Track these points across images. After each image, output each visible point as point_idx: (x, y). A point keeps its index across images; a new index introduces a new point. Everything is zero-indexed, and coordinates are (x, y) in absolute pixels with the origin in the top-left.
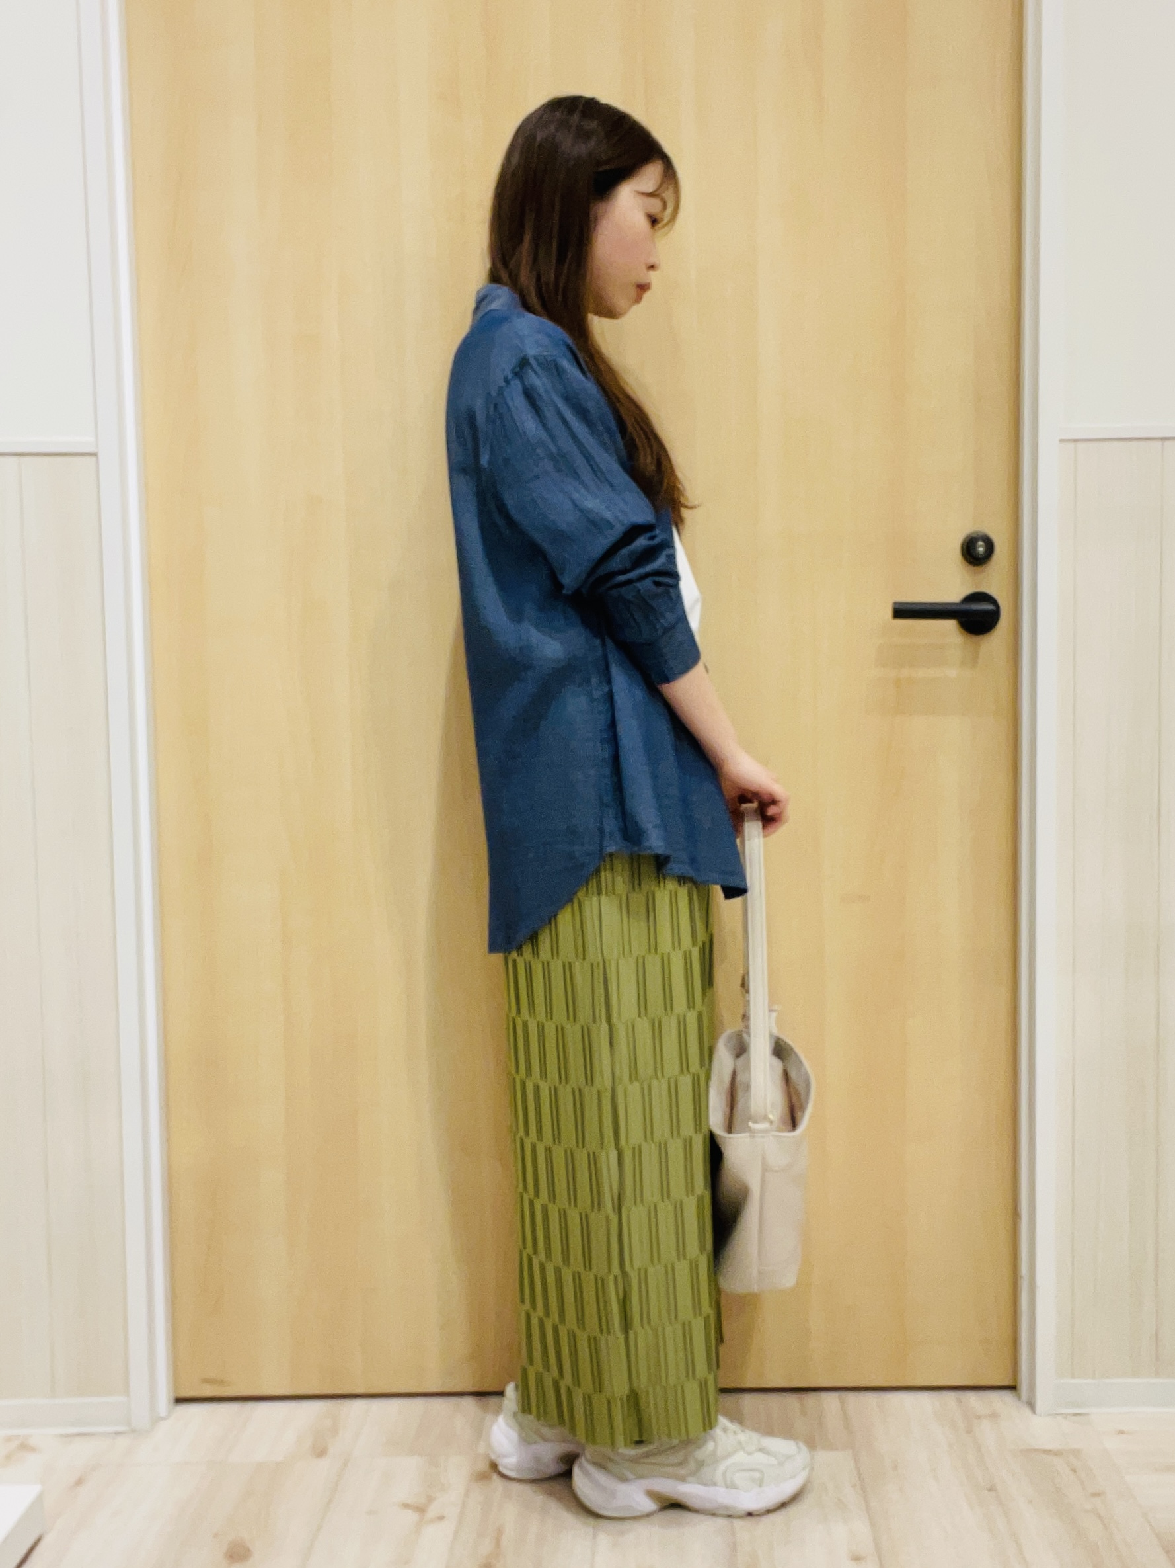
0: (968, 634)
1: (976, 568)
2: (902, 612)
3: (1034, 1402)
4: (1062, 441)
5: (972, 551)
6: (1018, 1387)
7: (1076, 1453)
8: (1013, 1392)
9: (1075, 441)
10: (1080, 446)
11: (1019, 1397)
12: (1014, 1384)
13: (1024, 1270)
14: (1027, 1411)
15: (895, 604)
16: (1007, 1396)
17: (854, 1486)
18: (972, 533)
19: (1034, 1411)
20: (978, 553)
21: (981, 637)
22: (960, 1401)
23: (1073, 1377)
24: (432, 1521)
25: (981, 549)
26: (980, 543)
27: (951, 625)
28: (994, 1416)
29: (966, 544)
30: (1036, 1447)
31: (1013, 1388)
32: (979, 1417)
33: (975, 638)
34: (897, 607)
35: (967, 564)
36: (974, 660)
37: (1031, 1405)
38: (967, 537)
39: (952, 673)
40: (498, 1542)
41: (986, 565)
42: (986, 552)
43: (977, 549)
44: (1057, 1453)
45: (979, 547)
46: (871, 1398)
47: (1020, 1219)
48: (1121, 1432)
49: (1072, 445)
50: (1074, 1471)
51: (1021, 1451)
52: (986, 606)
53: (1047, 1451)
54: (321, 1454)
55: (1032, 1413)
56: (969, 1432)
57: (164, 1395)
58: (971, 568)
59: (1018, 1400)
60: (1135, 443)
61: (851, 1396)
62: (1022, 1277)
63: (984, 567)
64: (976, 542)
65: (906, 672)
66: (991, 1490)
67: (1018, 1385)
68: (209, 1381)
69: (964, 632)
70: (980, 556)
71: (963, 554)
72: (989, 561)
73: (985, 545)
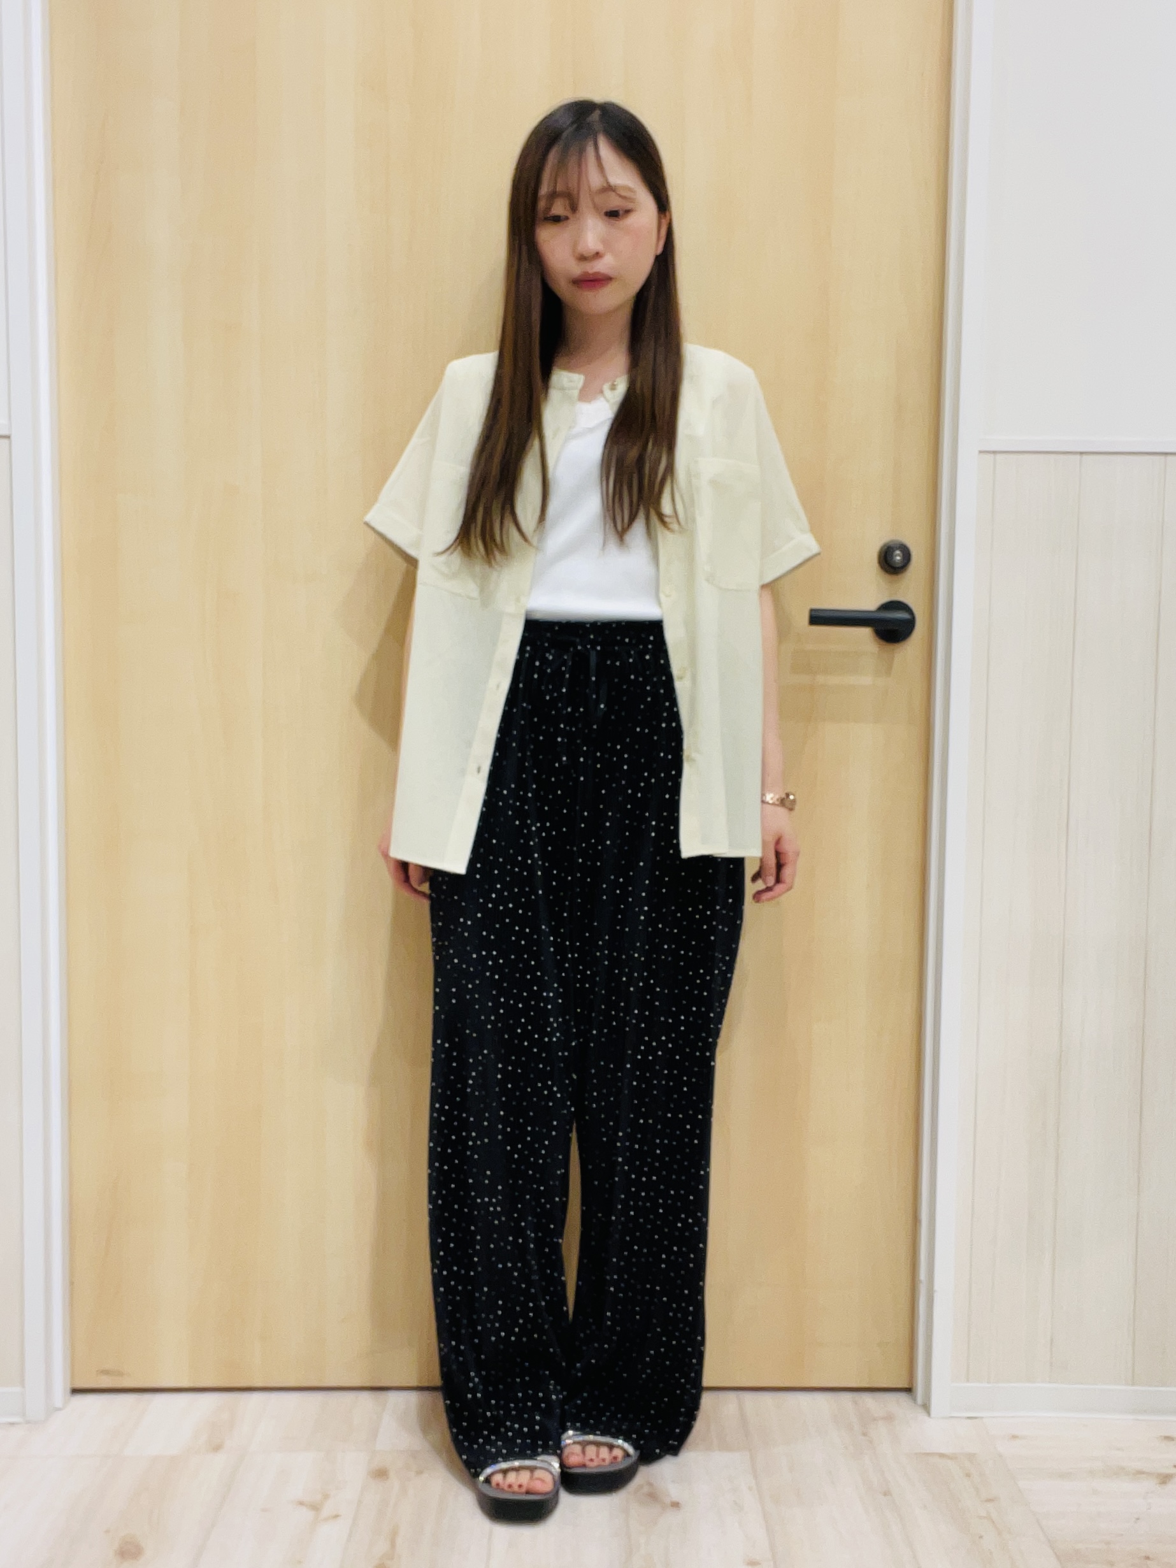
0: (884, 643)
1: (894, 577)
2: (818, 618)
3: (930, 1406)
4: (981, 452)
5: (889, 559)
6: (914, 1389)
7: (971, 1457)
8: (909, 1393)
9: (994, 452)
10: (999, 457)
11: (915, 1400)
12: (907, 1387)
13: (922, 1274)
14: (921, 1415)
15: (812, 610)
16: (902, 1397)
17: (750, 1489)
18: (892, 541)
19: (929, 1413)
20: (898, 563)
21: (896, 645)
22: (856, 1403)
23: (968, 1381)
24: (326, 1519)
25: (898, 557)
26: (898, 552)
27: (866, 633)
28: (889, 1418)
29: (883, 555)
30: (928, 1452)
31: (909, 1390)
32: (874, 1420)
33: (891, 647)
34: (813, 613)
35: (884, 573)
36: (889, 670)
37: (926, 1407)
38: (885, 545)
39: (867, 680)
40: (393, 1544)
41: (903, 575)
42: (903, 560)
43: (892, 558)
44: (952, 1458)
45: (896, 556)
46: (767, 1398)
47: (920, 1222)
48: (1014, 1437)
49: (992, 455)
50: (968, 1475)
51: (916, 1454)
52: (902, 615)
53: (942, 1455)
54: (217, 1448)
55: (926, 1417)
56: (865, 1434)
57: (60, 1386)
58: (887, 576)
59: (914, 1404)
60: (1053, 456)
61: (748, 1397)
62: (919, 1280)
63: (900, 576)
64: (894, 551)
65: (821, 679)
66: (885, 1494)
67: (914, 1388)
68: (106, 1372)
69: (877, 638)
70: (897, 566)
71: (880, 562)
72: (905, 570)
73: (901, 555)
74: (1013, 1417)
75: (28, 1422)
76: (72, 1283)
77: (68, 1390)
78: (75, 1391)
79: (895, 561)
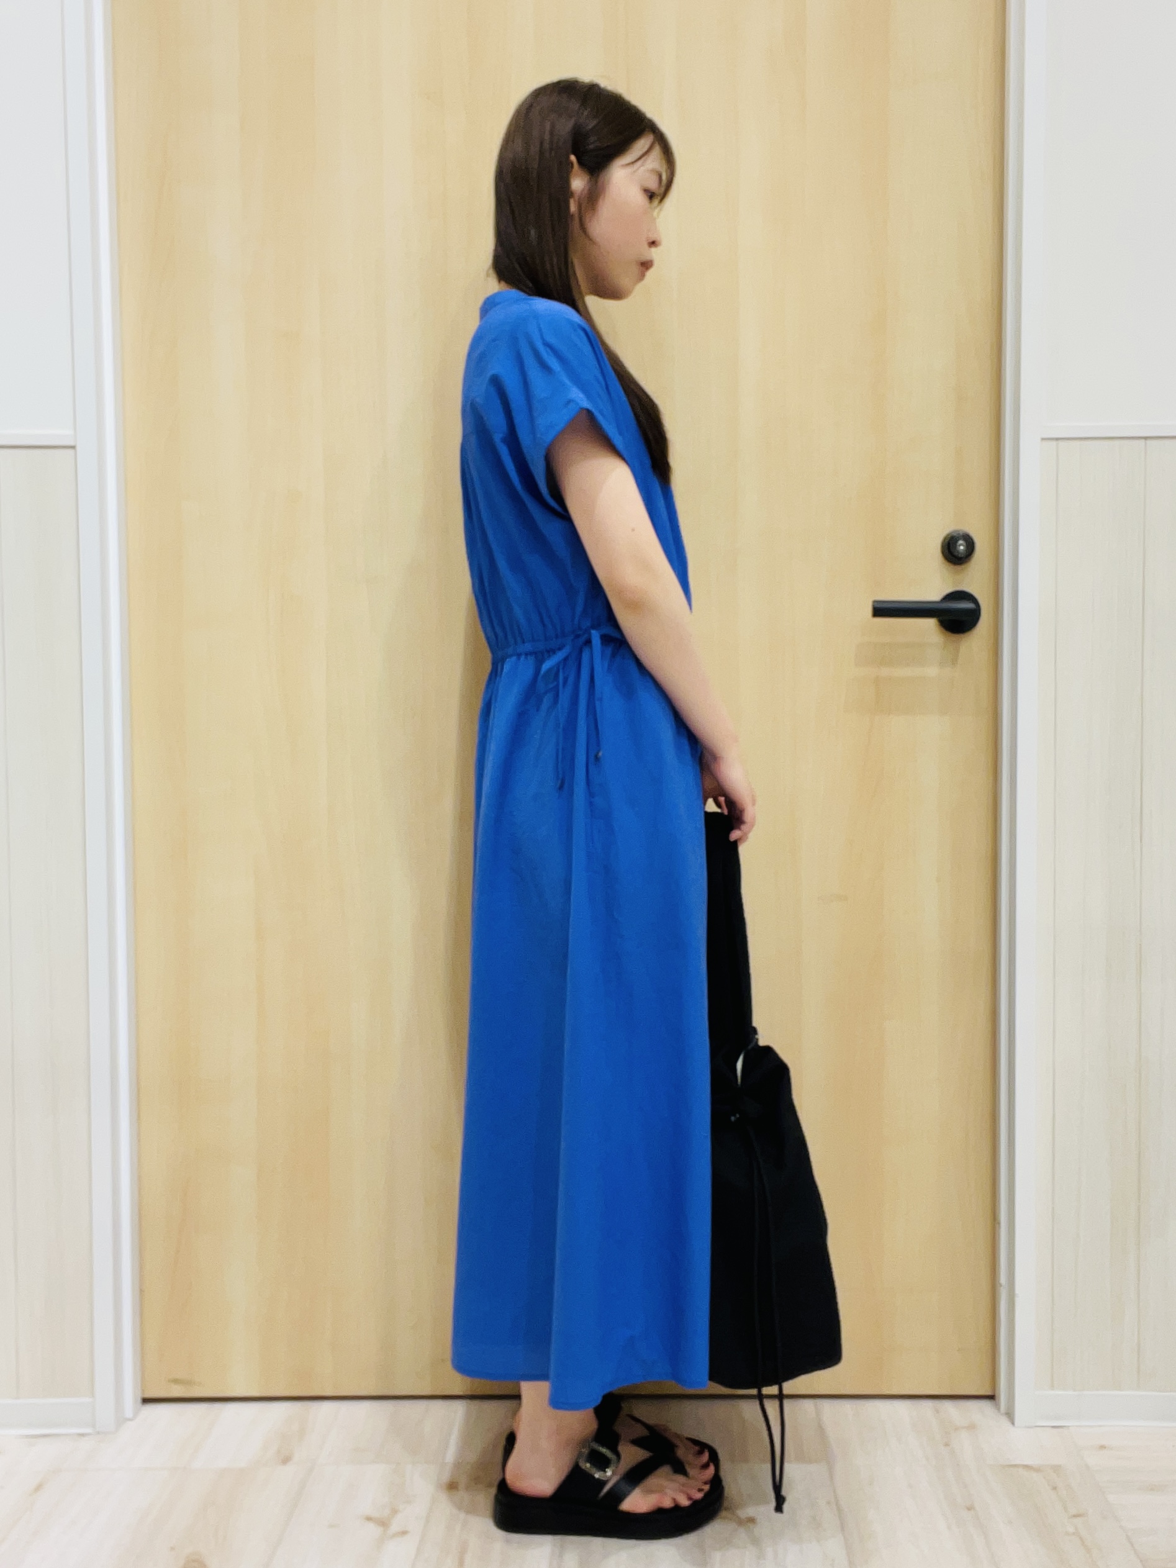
0: (950, 634)
1: (958, 568)
2: (882, 610)
3: (1014, 1415)
4: (1043, 439)
5: (952, 551)
6: (996, 1398)
7: (1056, 1469)
8: (992, 1400)
9: (1057, 439)
10: (1061, 443)
11: (999, 1409)
12: (992, 1394)
13: (1003, 1279)
14: (1004, 1421)
15: (875, 602)
16: (985, 1405)
17: (829, 1502)
18: (955, 531)
19: (1013, 1423)
21: (962, 635)
22: (937, 1411)
23: (1052, 1387)
24: (394, 1536)
25: (961, 547)
26: (961, 542)
27: (931, 623)
28: (972, 1427)
29: (946, 543)
30: (1013, 1463)
31: (991, 1397)
32: (956, 1429)
33: (957, 637)
34: (878, 606)
35: (947, 563)
36: (954, 661)
37: (1010, 1415)
38: (948, 535)
39: (932, 671)
41: (967, 565)
42: (966, 551)
43: (958, 548)
44: (1037, 1470)
46: (847, 1406)
47: (999, 1223)
48: (1102, 1447)
49: (1054, 443)
50: (1055, 1488)
51: (1000, 1466)
52: (968, 605)
53: (1027, 1467)
54: (286, 1460)
55: (1011, 1425)
56: (947, 1445)
57: (130, 1395)
58: (952, 567)
59: (997, 1411)
60: (1117, 442)
61: (826, 1404)
62: (1001, 1285)
63: (963, 566)
64: (957, 541)
65: (885, 672)
66: (969, 1509)
67: (996, 1395)
68: (176, 1381)
69: (944, 631)
70: (960, 555)
71: (943, 552)
72: (970, 560)
73: (965, 544)
74: (1100, 1426)
75: (98, 1433)
76: (141, 1291)
77: (139, 1400)
78: (146, 1401)
79: (958, 552)
